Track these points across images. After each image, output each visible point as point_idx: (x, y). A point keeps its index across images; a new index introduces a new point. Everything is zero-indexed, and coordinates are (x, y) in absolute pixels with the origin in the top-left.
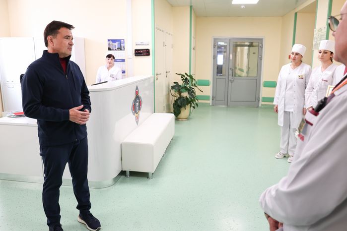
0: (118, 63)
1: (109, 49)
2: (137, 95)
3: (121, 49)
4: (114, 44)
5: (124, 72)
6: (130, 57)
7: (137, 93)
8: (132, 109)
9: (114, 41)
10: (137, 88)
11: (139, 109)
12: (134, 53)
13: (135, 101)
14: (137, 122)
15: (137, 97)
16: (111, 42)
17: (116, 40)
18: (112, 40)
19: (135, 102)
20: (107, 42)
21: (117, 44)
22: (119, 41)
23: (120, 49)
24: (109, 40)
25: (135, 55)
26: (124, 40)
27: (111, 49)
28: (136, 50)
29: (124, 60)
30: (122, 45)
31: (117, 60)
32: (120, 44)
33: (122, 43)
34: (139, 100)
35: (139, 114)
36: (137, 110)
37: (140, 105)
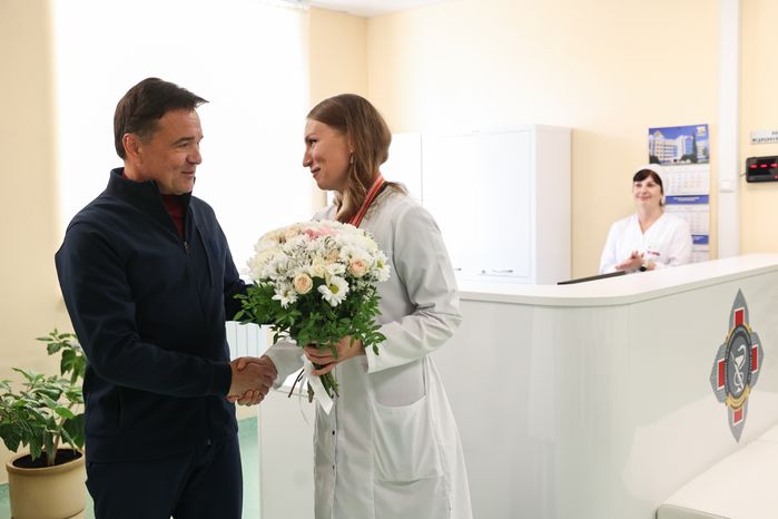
0: (683, 207)
1: (653, 160)
2: (739, 325)
3: (694, 160)
4: (670, 142)
5: (703, 240)
6: (726, 186)
7: (739, 318)
8: (713, 381)
9: (671, 132)
10: (740, 300)
11: (748, 381)
12: (744, 170)
14: (737, 433)
15: (740, 332)
16: (660, 138)
17: (679, 128)
18: (663, 130)
19: (728, 354)
20: (645, 138)
21: (680, 144)
22: (690, 131)
23: (692, 158)
24: (652, 131)
25: (749, 181)
26: (706, 126)
27: (660, 159)
28: (749, 160)
29: (703, 199)
30: (700, 145)
31: (680, 199)
32: (694, 141)
33: (701, 138)
34: (749, 345)
35: (745, 400)
36: (739, 384)
37: (752, 364)
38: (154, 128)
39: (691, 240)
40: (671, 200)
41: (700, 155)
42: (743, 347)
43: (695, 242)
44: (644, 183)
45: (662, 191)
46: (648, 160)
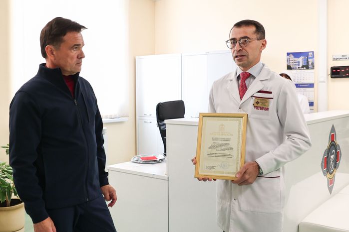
0: (302, 89)
1: (289, 68)
2: (333, 141)
3: (307, 68)
4: (296, 59)
5: (311, 104)
6: (322, 79)
8: (322, 166)
9: (297, 55)
10: (333, 129)
12: (330, 72)
14: (330, 189)
16: (292, 57)
17: (301, 53)
18: (293, 54)
19: (328, 154)
20: (285, 57)
21: (301, 60)
22: (305, 54)
23: (306, 66)
24: (288, 54)
25: (332, 77)
26: (313, 52)
27: (292, 67)
28: (333, 69)
29: (311, 85)
30: (310, 61)
31: (301, 85)
32: (307, 59)
33: (311, 58)
34: (336, 150)
35: (334, 175)
36: (332, 168)
37: (337, 159)
38: (61, 41)
41: (310, 66)
42: (334, 151)
46: (286, 68)
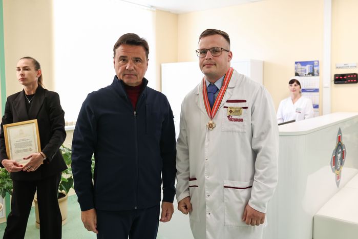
0: (309, 93)
1: (297, 74)
2: (339, 141)
3: (313, 75)
4: (303, 67)
5: (316, 107)
6: (326, 85)
7: (339, 138)
8: (331, 164)
9: (304, 63)
10: (340, 132)
11: (342, 164)
12: (333, 79)
13: (336, 151)
14: (338, 185)
15: (340, 145)
16: (299, 66)
17: (307, 62)
18: (301, 63)
19: (336, 154)
20: (294, 65)
21: (308, 68)
22: (312, 63)
23: (312, 74)
24: (296, 63)
25: (335, 83)
26: (318, 61)
27: (300, 74)
28: (336, 75)
29: (317, 90)
30: (316, 69)
31: (307, 90)
32: (313, 67)
33: (316, 66)
34: (342, 149)
35: (341, 171)
36: (339, 165)
37: (343, 157)
39: (312, 107)
40: (304, 90)
41: (316, 73)
42: (340, 150)
43: (314, 107)
44: (293, 85)
45: (300, 87)
46: (294, 74)
